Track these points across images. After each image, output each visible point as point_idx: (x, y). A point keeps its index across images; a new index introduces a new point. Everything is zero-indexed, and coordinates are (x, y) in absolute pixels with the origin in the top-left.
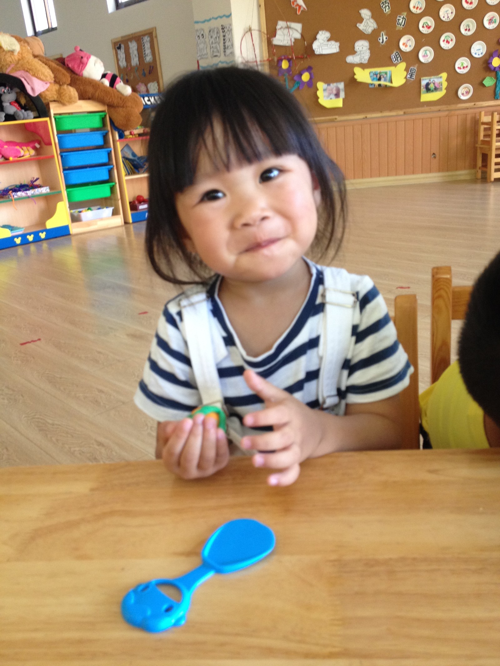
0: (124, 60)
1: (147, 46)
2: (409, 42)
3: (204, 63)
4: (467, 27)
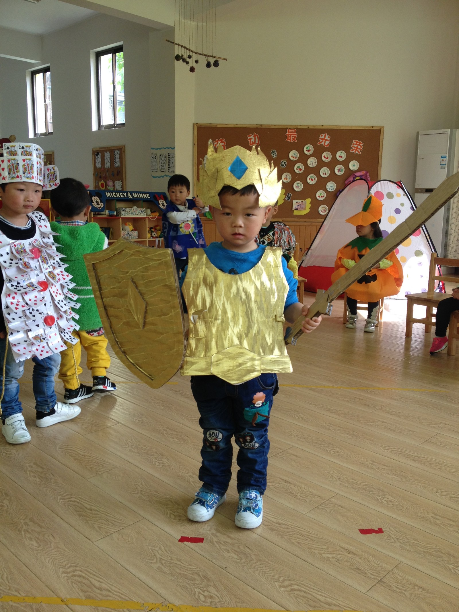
0: (100, 163)
1: (117, 156)
2: (288, 177)
3: (155, 174)
4: (325, 172)
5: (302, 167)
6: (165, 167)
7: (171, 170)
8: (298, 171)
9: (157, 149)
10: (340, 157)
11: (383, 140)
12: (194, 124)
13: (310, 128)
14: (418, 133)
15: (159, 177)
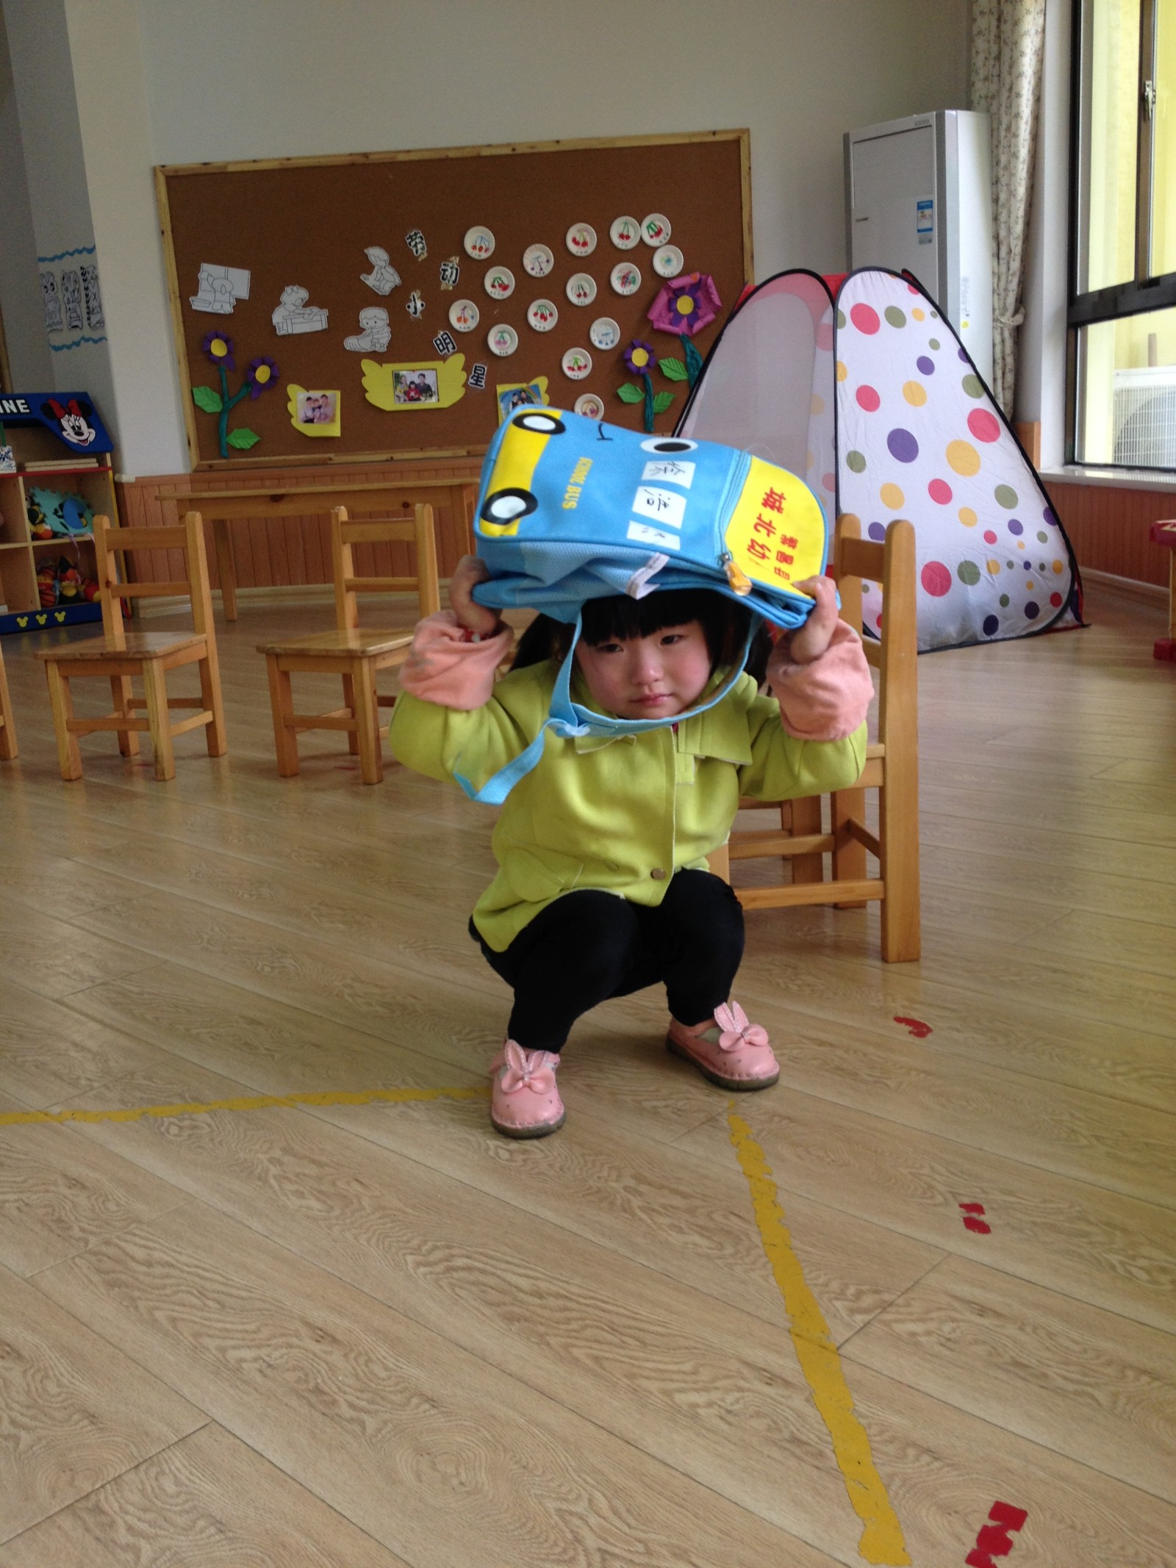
2: (468, 313)
3: (57, 339)
4: (581, 289)
5: (508, 277)
6: (79, 312)
7: (94, 319)
8: (497, 294)
9: (52, 260)
10: (622, 236)
11: (749, 174)
12: (154, 169)
13: (520, 150)
14: (846, 138)
15: (69, 347)
